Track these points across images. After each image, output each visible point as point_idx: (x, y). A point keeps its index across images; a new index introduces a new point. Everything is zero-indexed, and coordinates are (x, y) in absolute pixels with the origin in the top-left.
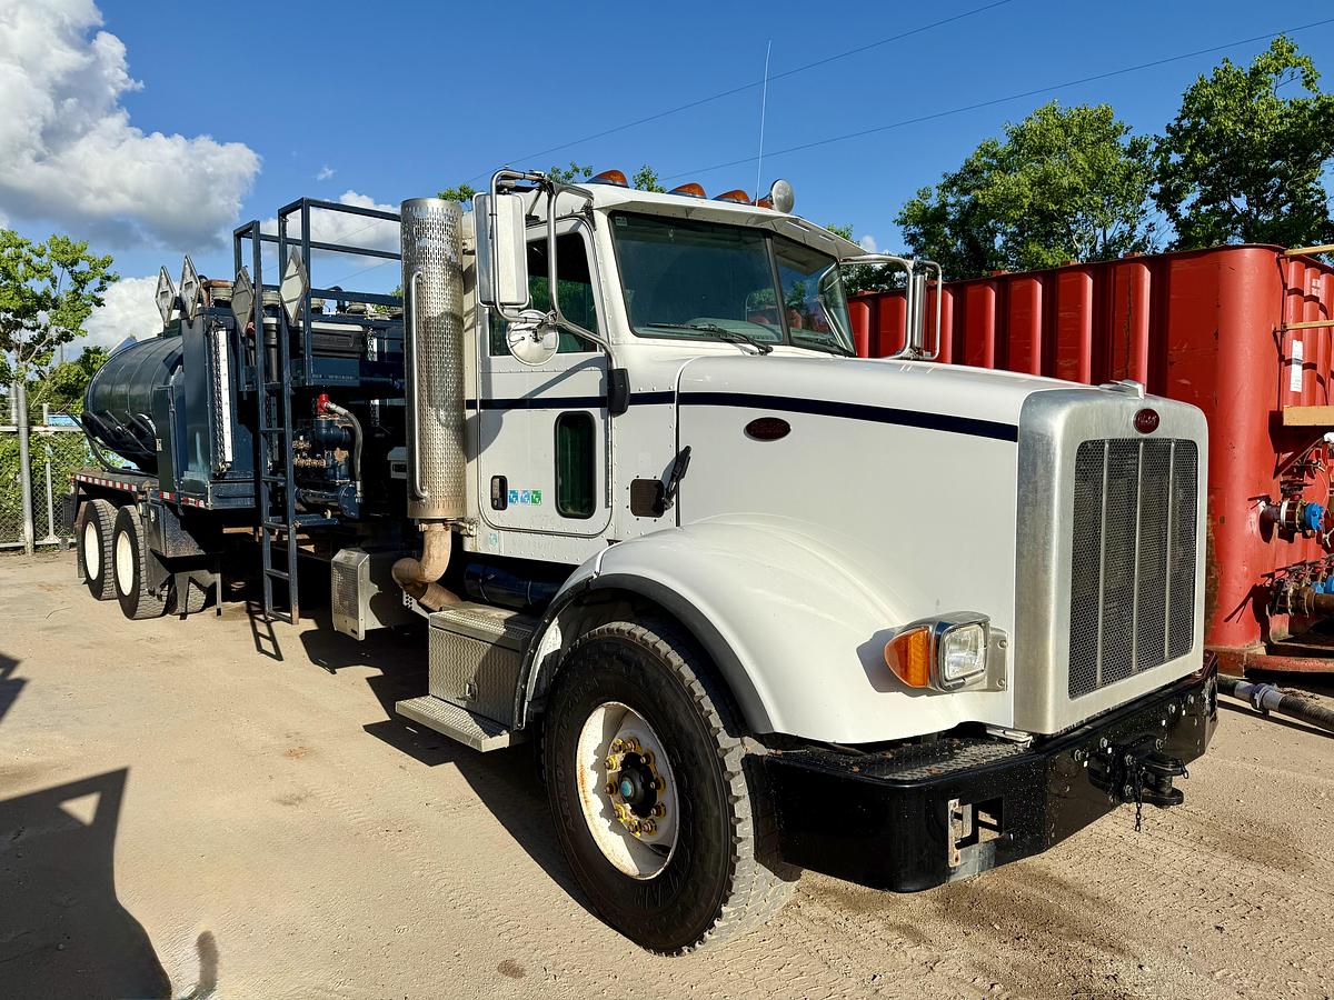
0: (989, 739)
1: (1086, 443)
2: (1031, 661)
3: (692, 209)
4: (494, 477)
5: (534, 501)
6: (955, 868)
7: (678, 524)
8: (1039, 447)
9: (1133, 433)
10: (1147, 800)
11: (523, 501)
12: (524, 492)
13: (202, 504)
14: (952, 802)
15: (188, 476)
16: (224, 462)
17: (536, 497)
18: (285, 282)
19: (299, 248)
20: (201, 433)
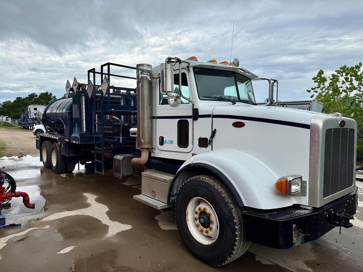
0: (301, 209)
1: (328, 130)
2: (314, 188)
3: (215, 66)
4: (160, 137)
5: (171, 143)
6: (294, 243)
7: (212, 150)
8: (316, 131)
9: (339, 127)
10: (343, 226)
11: (168, 143)
12: (168, 141)
13: (77, 143)
14: (294, 225)
15: (73, 135)
16: (84, 132)
17: (172, 142)
18: (102, 85)
19: (107, 76)
20: (77, 124)
